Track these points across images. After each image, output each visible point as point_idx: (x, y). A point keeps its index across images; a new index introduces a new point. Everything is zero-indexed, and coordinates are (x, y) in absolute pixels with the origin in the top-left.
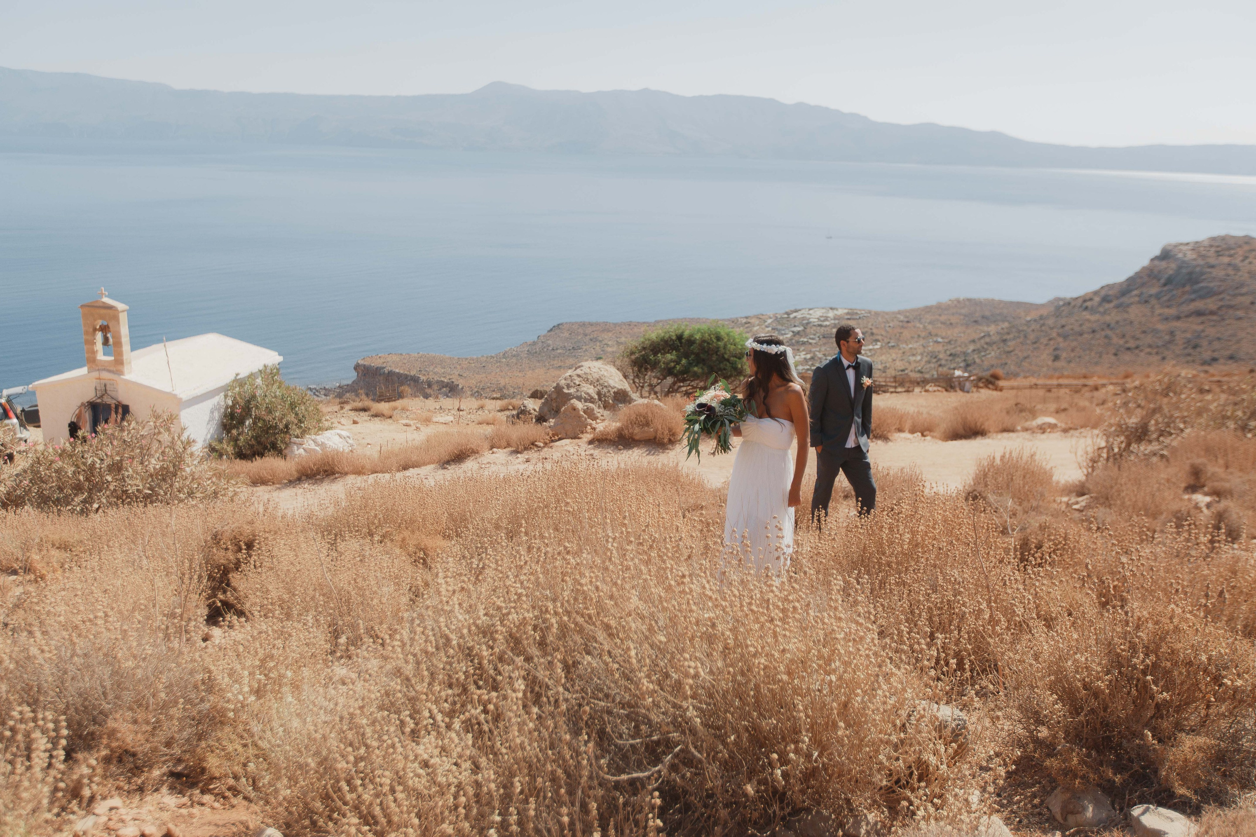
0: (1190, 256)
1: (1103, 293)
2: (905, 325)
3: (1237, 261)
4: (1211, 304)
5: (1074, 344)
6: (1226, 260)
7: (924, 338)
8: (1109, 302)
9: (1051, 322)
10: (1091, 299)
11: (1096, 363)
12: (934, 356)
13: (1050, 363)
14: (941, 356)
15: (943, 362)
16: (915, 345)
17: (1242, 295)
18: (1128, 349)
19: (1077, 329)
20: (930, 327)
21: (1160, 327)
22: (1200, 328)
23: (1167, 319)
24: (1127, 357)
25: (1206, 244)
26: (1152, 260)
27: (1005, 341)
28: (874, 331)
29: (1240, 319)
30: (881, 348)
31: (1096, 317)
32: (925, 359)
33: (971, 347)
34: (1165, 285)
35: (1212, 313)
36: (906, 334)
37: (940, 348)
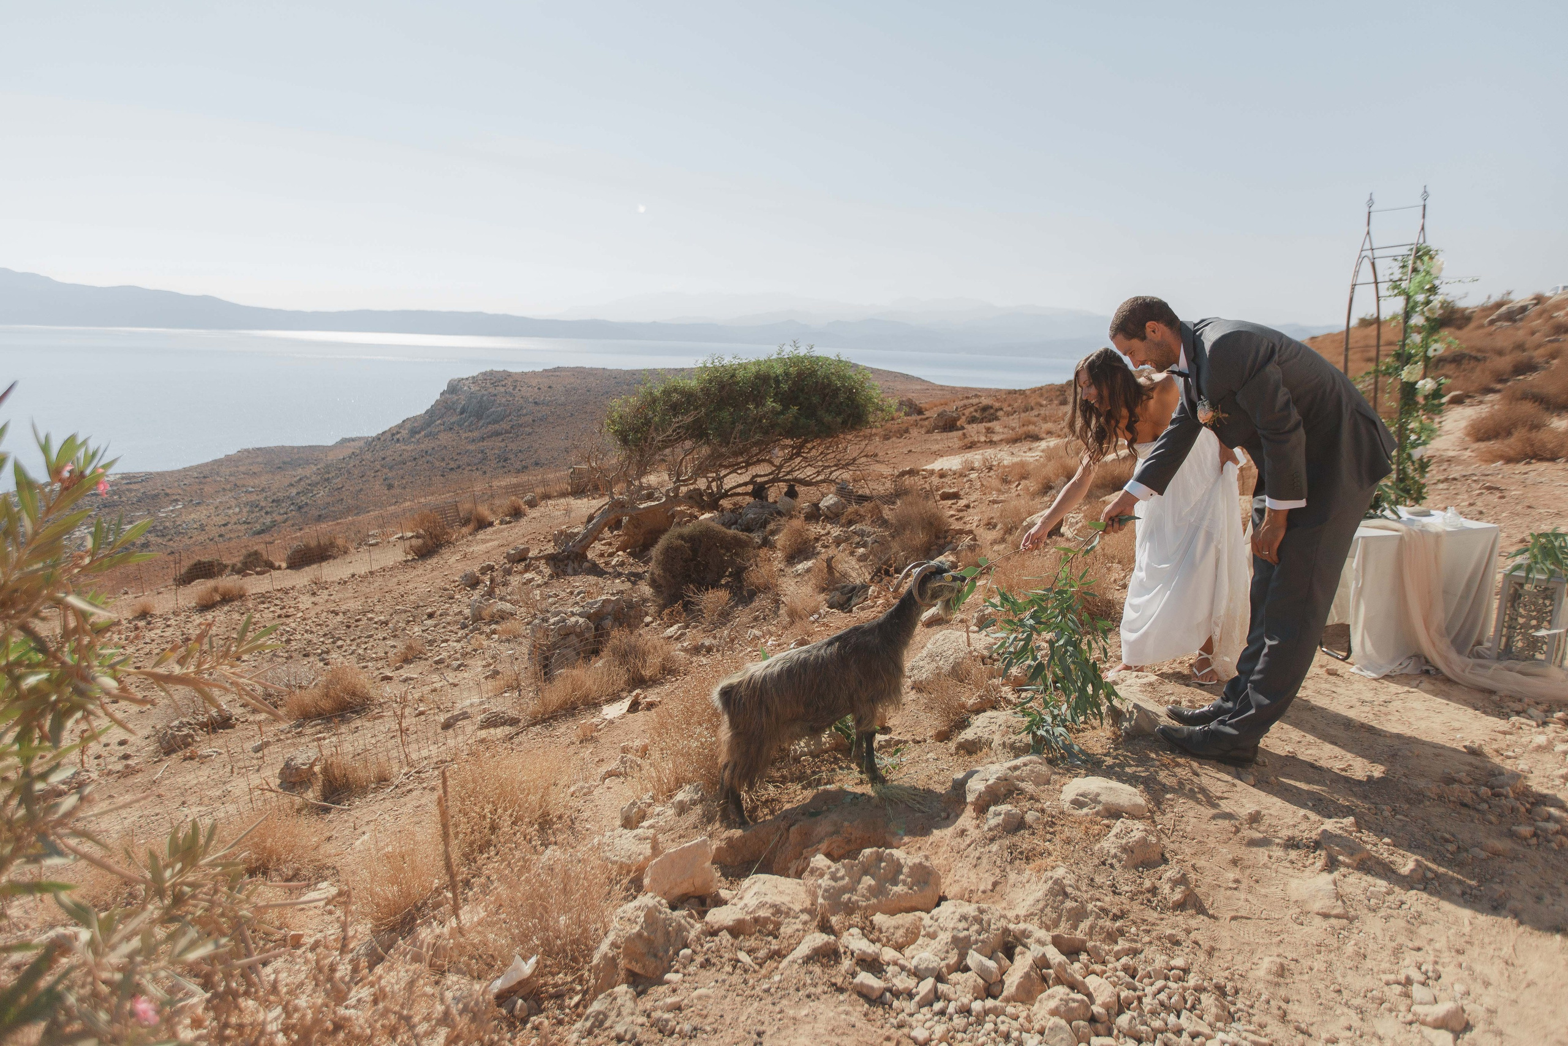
0: (474, 388)
1: (408, 425)
2: (204, 481)
3: (511, 389)
4: (504, 425)
5: (401, 472)
6: (502, 389)
7: (230, 490)
8: (419, 432)
9: (368, 456)
10: (398, 433)
11: (429, 485)
12: (254, 506)
13: (386, 492)
14: (263, 504)
15: (269, 510)
16: (224, 499)
17: (524, 415)
18: (452, 469)
19: (399, 459)
20: (232, 479)
21: (472, 447)
22: (503, 445)
23: (473, 441)
24: (453, 476)
25: (480, 377)
26: (442, 394)
27: (327, 480)
28: (168, 491)
29: (530, 434)
30: (184, 506)
31: (409, 448)
32: (245, 510)
33: (294, 491)
34: (462, 413)
35: (507, 432)
36: (208, 489)
37: (254, 497)
